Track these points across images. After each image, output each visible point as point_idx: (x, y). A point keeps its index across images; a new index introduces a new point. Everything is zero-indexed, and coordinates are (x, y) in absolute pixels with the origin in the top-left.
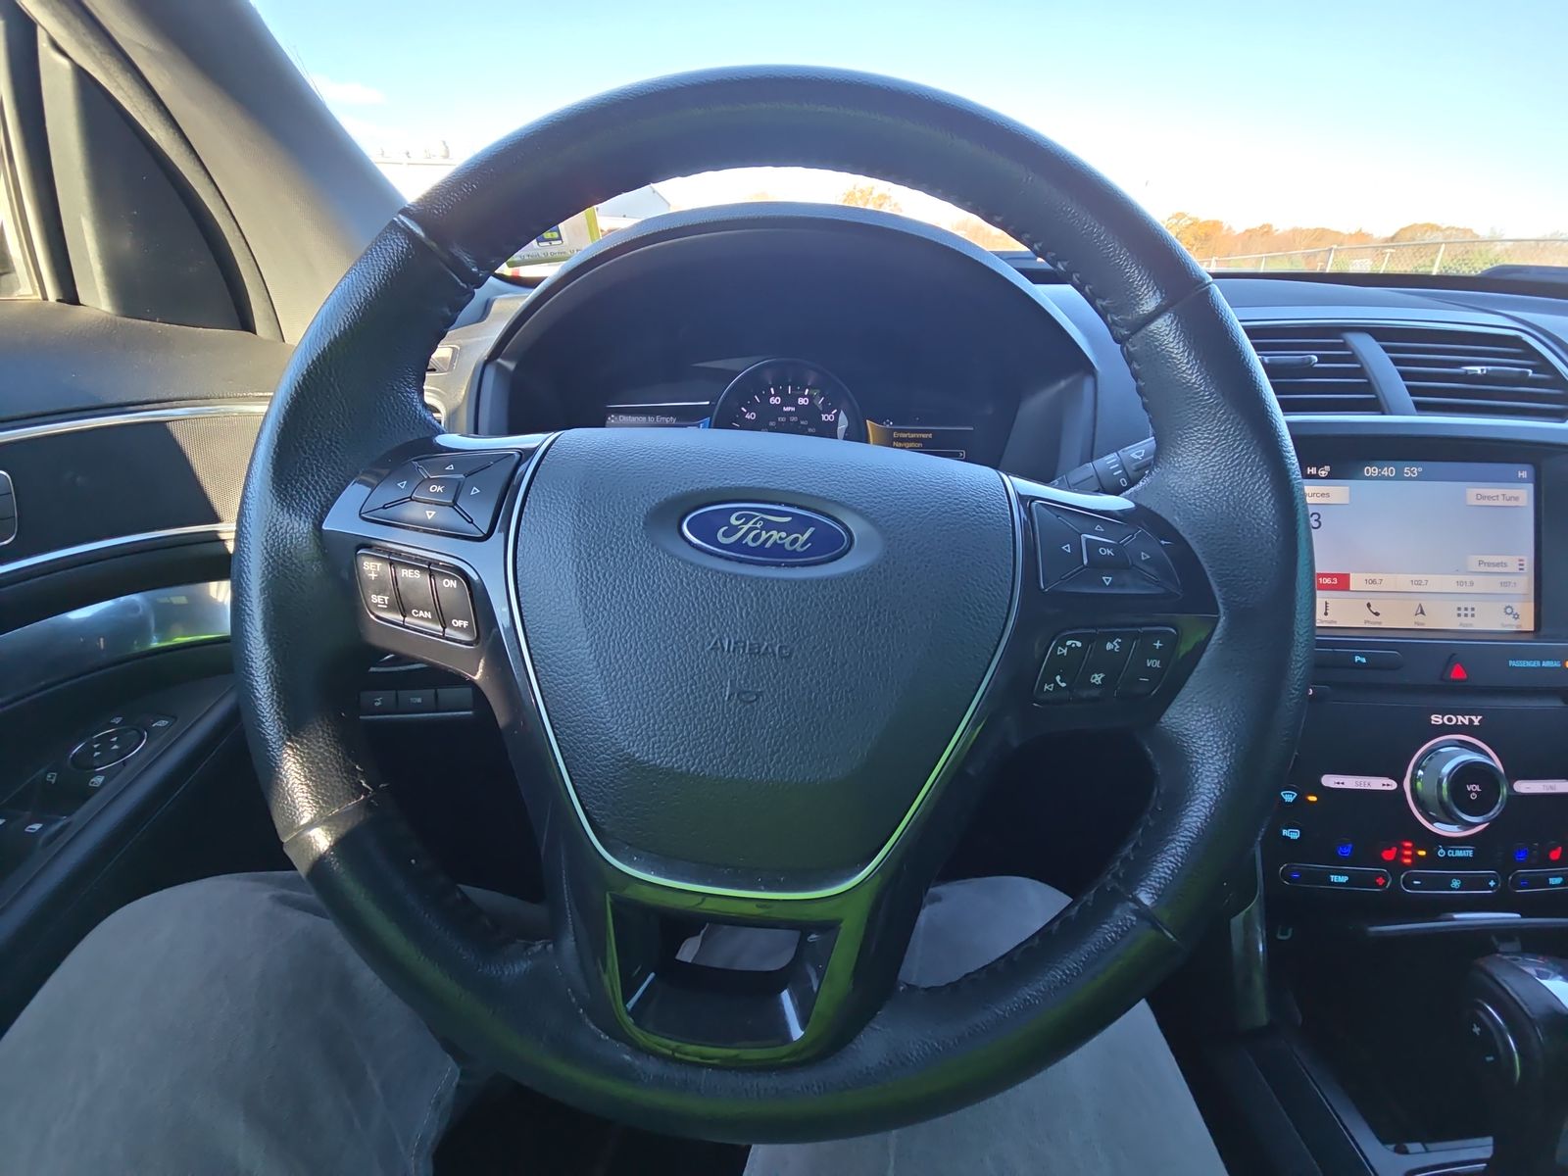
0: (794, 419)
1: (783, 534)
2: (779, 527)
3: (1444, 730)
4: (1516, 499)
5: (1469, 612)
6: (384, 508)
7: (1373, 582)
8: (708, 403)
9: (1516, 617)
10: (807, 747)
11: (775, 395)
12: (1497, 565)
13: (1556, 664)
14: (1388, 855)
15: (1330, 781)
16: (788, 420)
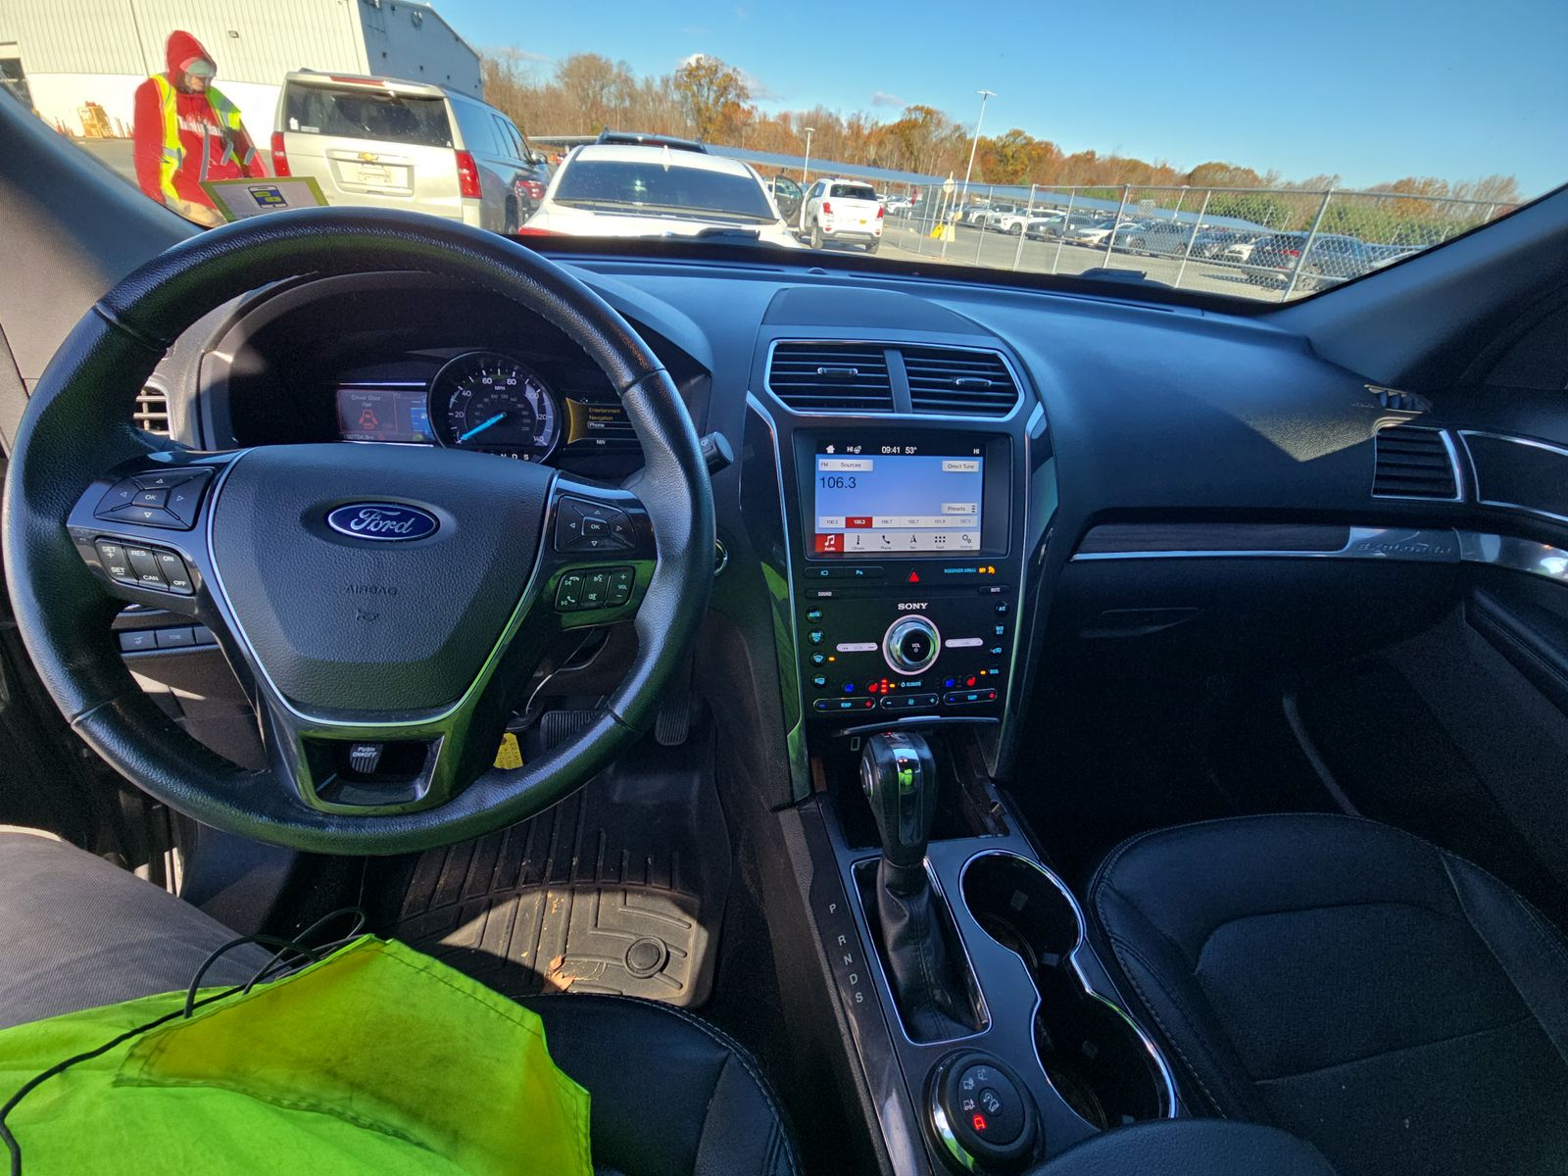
0: (505, 396)
1: (395, 523)
2: (391, 518)
3: (906, 612)
4: (972, 467)
5: (942, 539)
6: (112, 510)
7: (886, 522)
8: (424, 384)
9: (969, 541)
10: (406, 643)
11: (487, 377)
12: (958, 509)
13: (973, 570)
14: (872, 688)
15: (841, 648)
16: (499, 397)
